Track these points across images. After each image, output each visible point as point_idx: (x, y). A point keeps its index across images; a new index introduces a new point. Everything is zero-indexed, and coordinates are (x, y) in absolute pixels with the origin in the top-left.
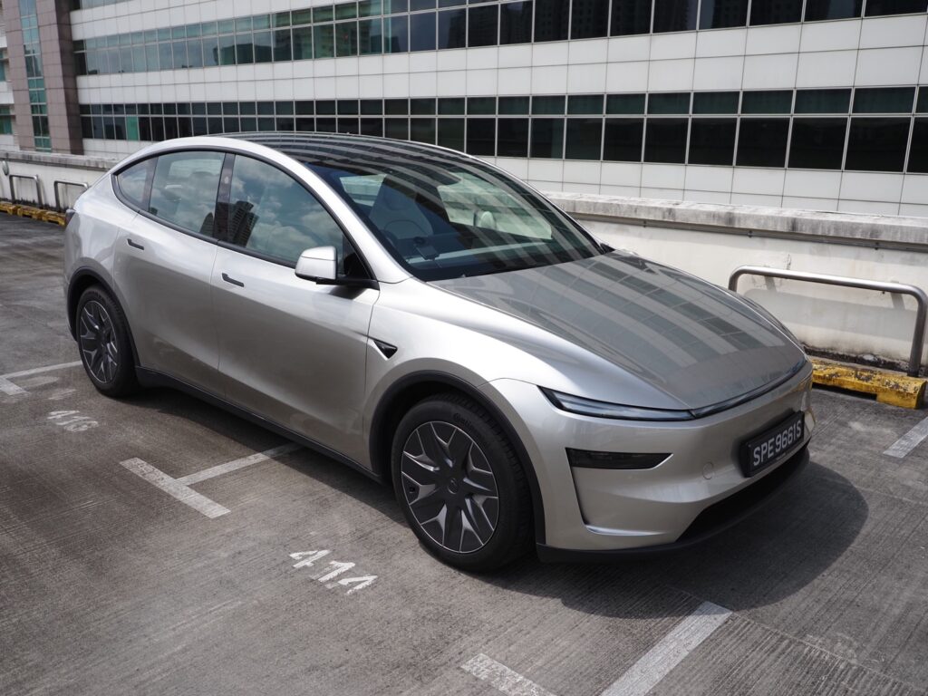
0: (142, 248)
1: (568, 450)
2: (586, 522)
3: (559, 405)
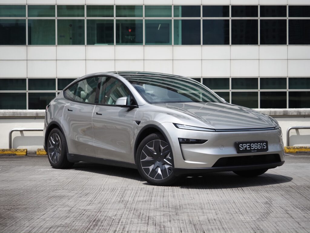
0: (72, 111)
1: (178, 138)
2: (185, 160)
3: (177, 127)
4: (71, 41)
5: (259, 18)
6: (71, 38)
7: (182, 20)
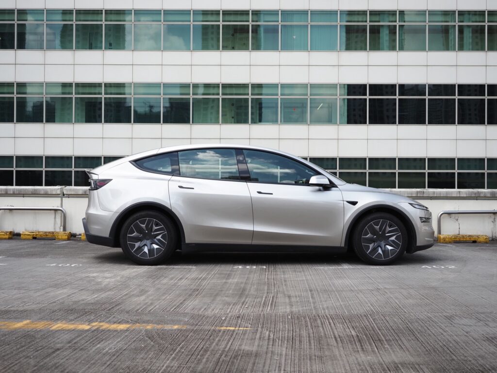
0: (193, 189)
1: (420, 218)
3: (414, 207)
4: (233, 120)
5: (427, 97)
6: (233, 117)
7: (348, 99)
